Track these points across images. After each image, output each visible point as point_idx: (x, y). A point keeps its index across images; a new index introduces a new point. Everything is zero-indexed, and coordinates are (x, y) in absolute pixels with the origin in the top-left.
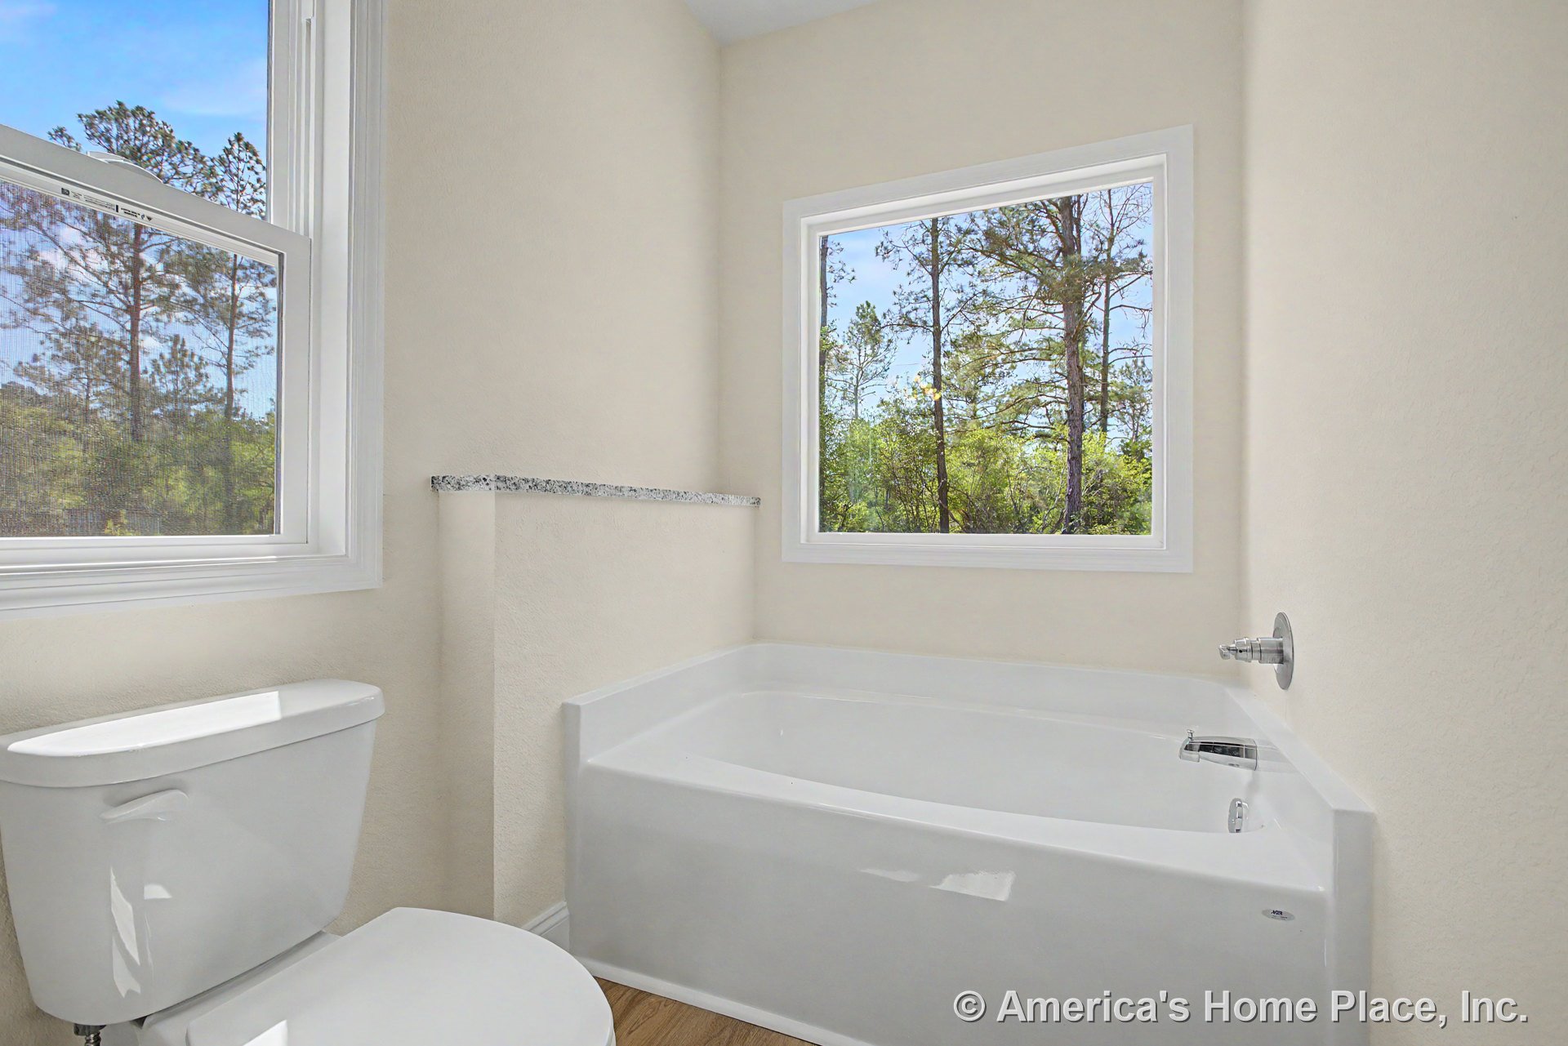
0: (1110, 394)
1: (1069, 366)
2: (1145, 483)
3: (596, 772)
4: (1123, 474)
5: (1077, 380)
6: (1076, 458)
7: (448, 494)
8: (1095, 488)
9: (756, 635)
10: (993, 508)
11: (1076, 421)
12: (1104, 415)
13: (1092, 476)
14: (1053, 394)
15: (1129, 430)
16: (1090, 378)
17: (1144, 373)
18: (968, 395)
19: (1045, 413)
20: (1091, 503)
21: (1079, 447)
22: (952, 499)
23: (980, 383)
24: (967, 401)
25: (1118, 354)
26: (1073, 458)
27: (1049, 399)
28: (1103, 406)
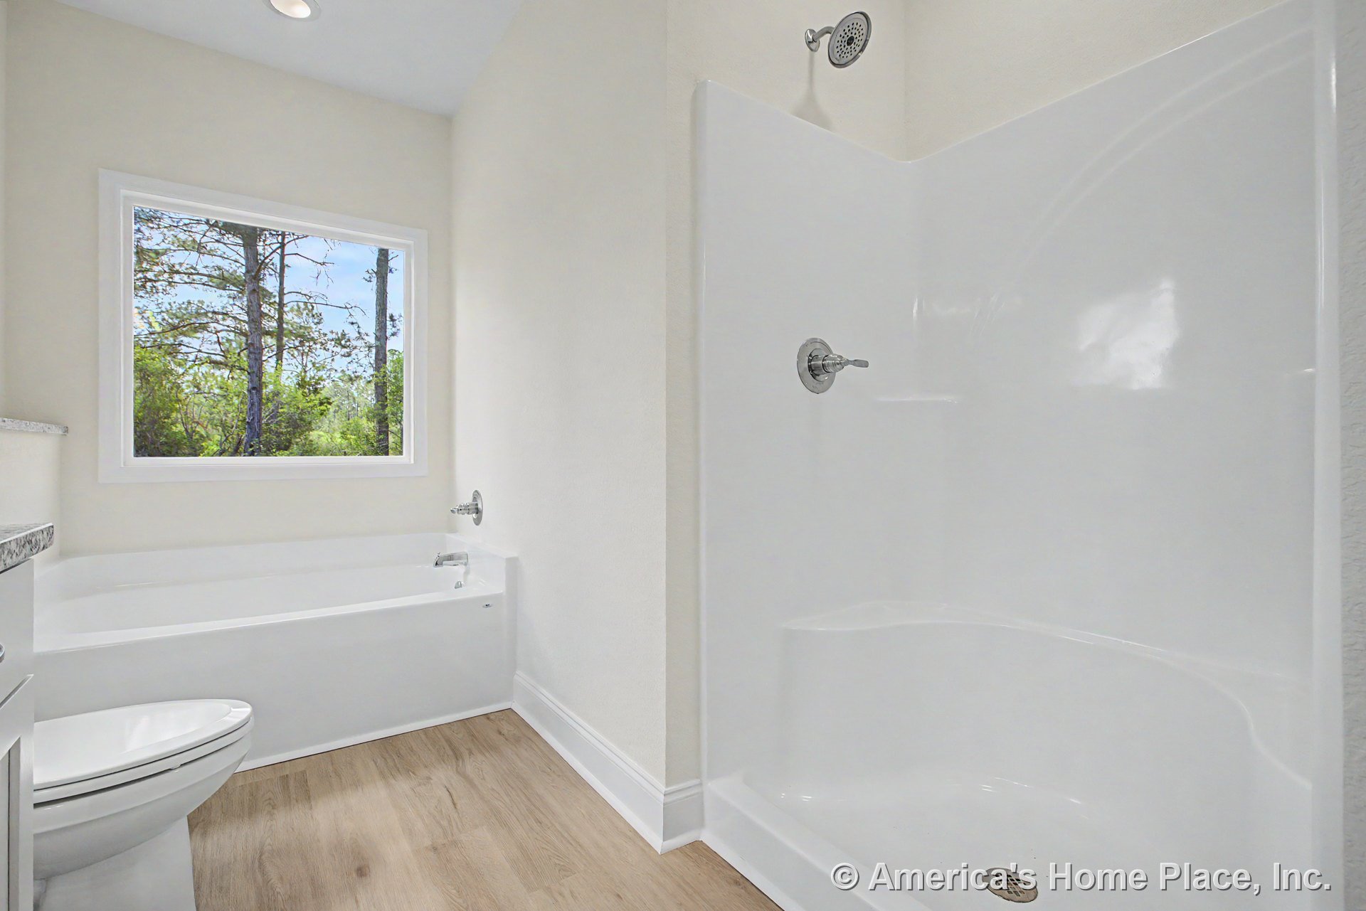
0: (286, 331)
1: (250, 302)
4: (301, 405)
5: (255, 316)
6: (256, 388)
8: (274, 417)
11: (255, 352)
12: (280, 349)
13: (272, 405)
15: (299, 363)
16: (265, 313)
17: (313, 316)
19: (216, 340)
20: (270, 431)
21: (260, 379)
25: (293, 297)
26: (253, 388)
27: (219, 327)
28: (279, 339)
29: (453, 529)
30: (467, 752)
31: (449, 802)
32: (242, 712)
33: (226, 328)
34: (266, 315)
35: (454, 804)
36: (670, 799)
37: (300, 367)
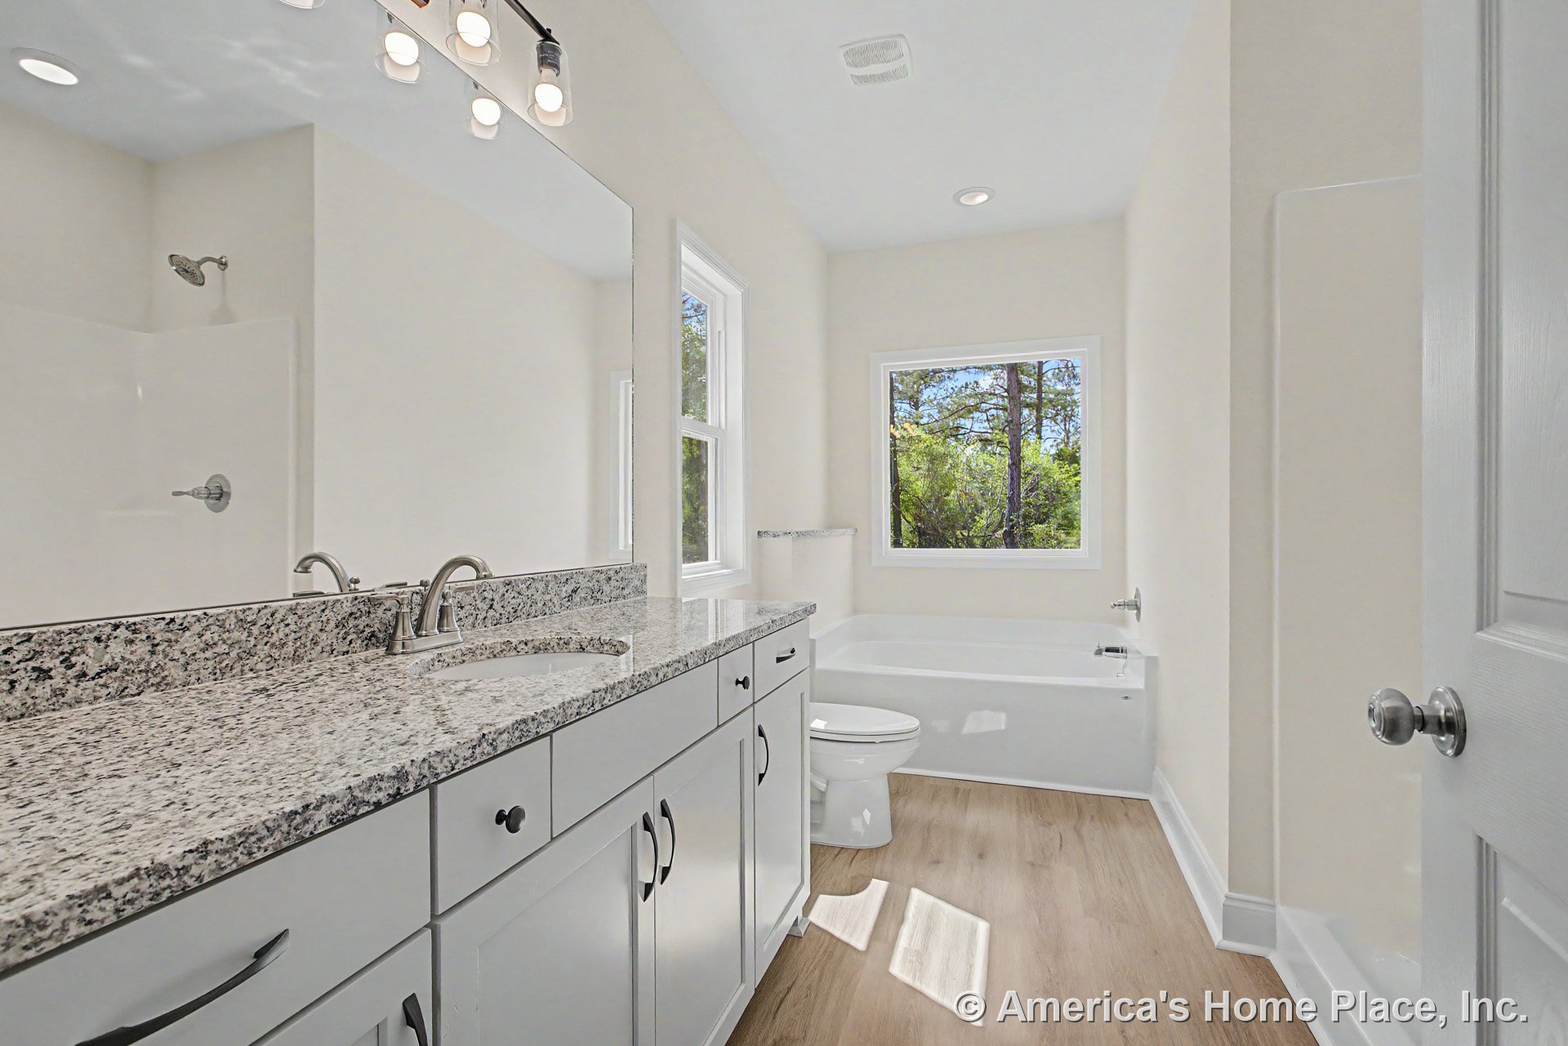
0: (1045, 401)
1: (1009, 379)
2: (1076, 485)
3: (825, 672)
4: (1057, 477)
5: (1015, 389)
6: (1016, 463)
7: (768, 541)
8: (1032, 490)
9: (855, 611)
10: (941, 510)
11: (1014, 429)
12: (1039, 420)
13: (1030, 479)
14: (993, 402)
15: (1061, 431)
18: (911, 398)
19: (985, 419)
20: (1029, 504)
21: (1018, 453)
22: (904, 501)
23: (922, 387)
24: (910, 404)
26: (1013, 464)
27: (988, 406)
28: (1039, 411)
29: (1123, 622)
30: (1089, 817)
31: (1058, 842)
32: (914, 723)
33: (992, 406)
34: (1027, 387)
35: (1061, 846)
36: (1229, 903)
37: (1063, 433)
